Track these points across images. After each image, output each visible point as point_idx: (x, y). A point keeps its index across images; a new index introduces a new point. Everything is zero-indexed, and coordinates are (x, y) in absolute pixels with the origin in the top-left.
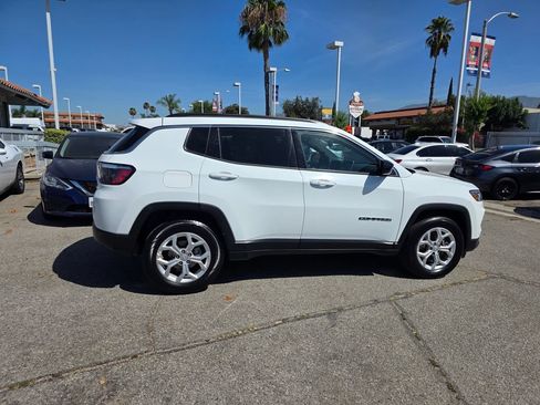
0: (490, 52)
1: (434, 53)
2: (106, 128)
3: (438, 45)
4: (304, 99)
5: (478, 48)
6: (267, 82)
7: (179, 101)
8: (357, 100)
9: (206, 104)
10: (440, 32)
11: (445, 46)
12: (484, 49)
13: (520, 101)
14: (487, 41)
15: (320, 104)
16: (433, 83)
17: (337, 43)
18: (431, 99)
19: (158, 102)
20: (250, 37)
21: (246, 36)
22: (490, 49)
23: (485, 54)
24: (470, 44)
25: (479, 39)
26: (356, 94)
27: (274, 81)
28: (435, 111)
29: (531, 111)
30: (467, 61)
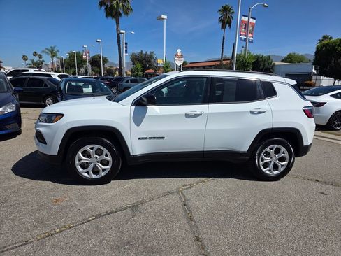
0: (253, 27)
1: (223, 27)
2: (5, 69)
3: (226, 22)
4: (144, 52)
5: (246, 24)
6: (119, 40)
7: (58, 51)
8: (179, 54)
9: (78, 54)
10: (227, 14)
11: (229, 23)
12: (250, 25)
13: (271, 58)
14: (251, 20)
15: (155, 56)
16: (223, 45)
17: (163, 17)
18: (222, 55)
19: (43, 52)
20: (106, 9)
21: (103, 8)
22: (253, 25)
23: (250, 28)
24: (242, 22)
25: (246, 19)
26: (179, 51)
27: (124, 40)
28: (224, 62)
29: (277, 63)
30: (240, 32)
